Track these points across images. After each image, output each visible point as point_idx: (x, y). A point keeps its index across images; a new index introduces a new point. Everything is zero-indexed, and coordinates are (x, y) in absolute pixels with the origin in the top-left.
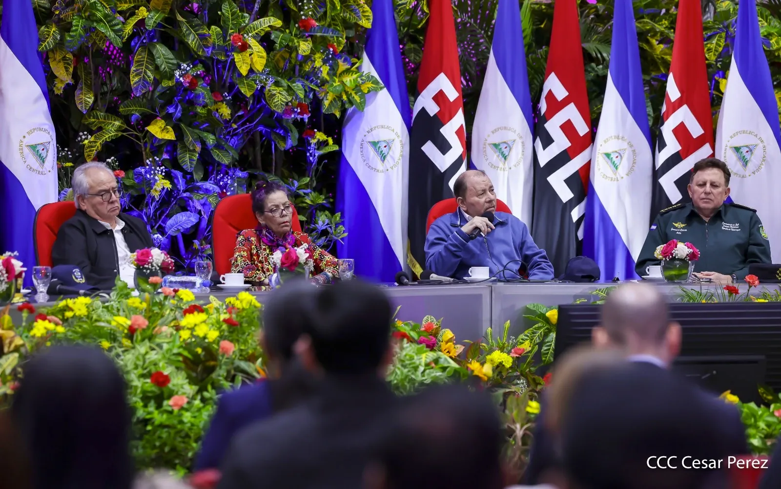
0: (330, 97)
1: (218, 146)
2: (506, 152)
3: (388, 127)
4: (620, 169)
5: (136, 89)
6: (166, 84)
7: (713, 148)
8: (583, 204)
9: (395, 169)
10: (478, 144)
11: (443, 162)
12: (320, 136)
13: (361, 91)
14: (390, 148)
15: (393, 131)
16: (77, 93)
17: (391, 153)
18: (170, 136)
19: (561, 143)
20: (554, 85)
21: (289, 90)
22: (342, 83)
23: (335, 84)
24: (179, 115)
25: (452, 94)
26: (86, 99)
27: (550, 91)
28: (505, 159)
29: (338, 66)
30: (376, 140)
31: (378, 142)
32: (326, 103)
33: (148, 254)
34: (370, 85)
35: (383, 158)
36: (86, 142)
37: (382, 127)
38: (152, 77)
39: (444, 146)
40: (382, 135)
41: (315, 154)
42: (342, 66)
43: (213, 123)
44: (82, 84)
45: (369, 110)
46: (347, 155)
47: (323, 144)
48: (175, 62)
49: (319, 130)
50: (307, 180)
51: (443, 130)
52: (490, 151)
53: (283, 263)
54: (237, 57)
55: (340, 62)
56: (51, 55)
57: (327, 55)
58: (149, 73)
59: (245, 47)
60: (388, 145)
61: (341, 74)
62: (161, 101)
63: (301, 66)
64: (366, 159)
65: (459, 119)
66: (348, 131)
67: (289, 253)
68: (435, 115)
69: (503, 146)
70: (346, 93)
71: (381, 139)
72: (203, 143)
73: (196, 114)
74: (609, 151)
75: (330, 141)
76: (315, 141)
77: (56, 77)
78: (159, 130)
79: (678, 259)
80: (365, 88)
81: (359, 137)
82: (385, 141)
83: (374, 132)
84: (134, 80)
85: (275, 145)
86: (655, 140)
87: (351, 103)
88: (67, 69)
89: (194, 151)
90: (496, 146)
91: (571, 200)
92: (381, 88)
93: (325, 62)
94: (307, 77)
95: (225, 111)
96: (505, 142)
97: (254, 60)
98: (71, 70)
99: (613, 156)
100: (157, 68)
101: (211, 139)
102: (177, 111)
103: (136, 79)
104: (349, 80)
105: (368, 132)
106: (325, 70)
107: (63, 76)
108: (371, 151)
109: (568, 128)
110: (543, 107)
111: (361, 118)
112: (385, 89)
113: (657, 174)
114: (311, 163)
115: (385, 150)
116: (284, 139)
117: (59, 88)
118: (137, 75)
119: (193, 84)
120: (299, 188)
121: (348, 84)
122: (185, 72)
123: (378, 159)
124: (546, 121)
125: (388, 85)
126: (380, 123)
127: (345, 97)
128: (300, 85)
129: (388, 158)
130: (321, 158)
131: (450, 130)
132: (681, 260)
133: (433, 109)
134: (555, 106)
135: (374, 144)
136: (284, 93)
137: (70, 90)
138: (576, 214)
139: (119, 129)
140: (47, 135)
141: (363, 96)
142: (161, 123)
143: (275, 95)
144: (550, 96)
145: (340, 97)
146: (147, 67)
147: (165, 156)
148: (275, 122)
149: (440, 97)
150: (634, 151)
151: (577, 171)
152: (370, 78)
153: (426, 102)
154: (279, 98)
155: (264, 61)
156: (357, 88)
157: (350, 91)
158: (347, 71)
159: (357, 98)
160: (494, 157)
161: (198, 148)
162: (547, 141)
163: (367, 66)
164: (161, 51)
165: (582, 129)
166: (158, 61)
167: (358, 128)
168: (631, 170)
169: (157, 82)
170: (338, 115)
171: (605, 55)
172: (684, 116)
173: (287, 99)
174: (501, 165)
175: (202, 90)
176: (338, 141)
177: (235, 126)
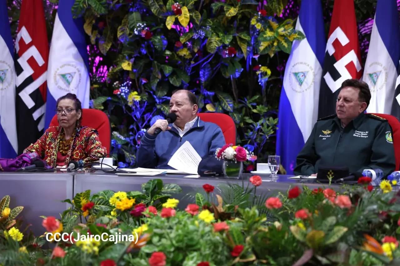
0: (265, 44)
2: (375, 79)
3: (305, 64)
5: (122, 40)
9: (308, 90)
11: (333, 86)
12: (263, 69)
13: (288, 39)
14: (305, 77)
15: (308, 65)
16: (101, 43)
17: (305, 80)
23: (265, 36)
25: (345, 41)
26: (106, 46)
28: (375, 84)
30: (297, 72)
31: (298, 73)
34: (295, 36)
35: (301, 83)
37: (301, 63)
40: (300, 68)
41: (262, 81)
42: (274, 24)
47: (264, 74)
49: (263, 65)
50: (257, 97)
51: (336, 65)
52: (367, 78)
55: (270, 21)
58: (128, 30)
60: (304, 75)
64: (291, 84)
68: (333, 55)
69: (374, 76)
71: (300, 71)
72: (163, 73)
75: (269, 72)
76: (260, 72)
80: (291, 38)
82: (302, 72)
83: (296, 67)
84: (120, 34)
87: (279, 48)
90: (371, 75)
92: (303, 38)
93: (258, 21)
95: (187, 53)
96: (375, 73)
101: (168, 71)
105: (293, 66)
106: (259, 26)
108: (294, 79)
112: (305, 40)
114: (262, 87)
115: (302, 78)
118: (122, 31)
122: (141, 29)
123: (297, 84)
126: (300, 61)
127: (275, 44)
129: (304, 83)
131: (341, 65)
135: (296, 74)
140: (74, 68)
141: (290, 43)
145: (272, 44)
146: (127, 27)
149: (336, 43)
154: (214, 45)
157: (280, 41)
158: (280, 27)
159: (285, 45)
160: (369, 82)
161: (159, 77)
164: (135, 16)
166: (131, 22)
173: (218, 45)
174: (372, 88)
177: (193, 62)
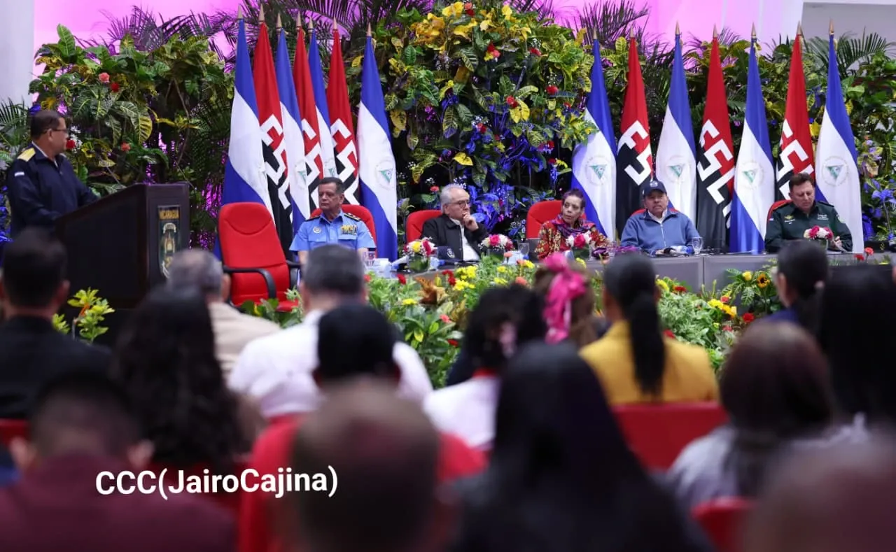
0: (566, 137)
1: (498, 170)
2: (679, 172)
3: (603, 157)
4: (754, 181)
5: (446, 133)
6: (466, 130)
7: (814, 167)
8: (729, 205)
10: (660, 167)
11: (639, 178)
12: (559, 162)
13: (585, 133)
14: (604, 170)
15: (606, 159)
16: (408, 136)
17: (605, 172)
18: (469, 163)
19: (715, 165)
20: (709, 128)
21: (542, 133)
22: (574, 128)
23: (569, 129)
24: (474, 150)
25: (644, 134)
26: (414, 141)
27: (707, 132)
28: (679, 176)
29: (570, 116)
30: (595, 165)
31: (597, 166)
32: (564, 141)
33: (497, 238)
34: (591, 129)
35: (600, 176)
36: (413, 168)
37: (599, 156)
38: (457, 125)
39: (639, 169)
40: (598, 162)
41: (555, 174)
42: (573, 117)
43: (494, 155)
44: (411, 131)
45: (590, 145)
46: (576, 174)
47: (561, 167)
48: (471, 115)
49: (558, 159)
50: (551, 191)
51: (639, 158)
52: (669, 171)
53: (575, 244)
54: (512, 112)
55: (572, 114)
56: (392, 113)
57: (565, 110)
58: (455, 123)
59: (515, 105)
60: (603, 168)
61: (572, 122)
62: (463, 141)
63: (546, 117)
64: (589, 178)
65: (648, 151)
66: (576, 159)
67: (579, 237)
68: (633, 149)
69: (677, 168)
70: (576, 134)
71: (599, 164)
72: (489, 168)
73: (483, 149)
74: (747, 170)
75: (566, 166)
76: (555, 166)
77: (395, 127)
78: (462, 160)
79: (821, 239)
80: (587, 132)
81: (584, 162)
82: (601, 165)
83: (594, 160)
84: (445, 128)
85: (532, 170)
86: (777, 162)
87: (579, 140)
88: (402, 122)
89: (483, 173)
90: (672, 168)
91: (722, 203)
92: (598, 131)
93: (563, 114)
94: (551, 124)
95: (501, 147)
96: (678, 166)
97: (522, 113)
98: (405, 122)
99: (750, 173)
100: (460, 120)
101: (493, 165)
102: (472, 147)
103: (447, 127)
104: (578, 126)
105: (590, 159)
106: (563, 119)
107: (400, 126)
108: (592, 172)
109: (719, 155)
110: (702, 142)
111: (585, 151)
112: (600, 132)
113: (777, 185)
114: (553, 181)
115: (601, 171)
116: (538, 165)
117: (397, 133)
118: (447, 124)
119: (483, 130)
120: (547, 197)
121: (577, 128)
122: (478, 122)
123: (596, 177)
124: (705, 151)
125: (602, 129)
127: (575, 137)
128: (548, 129)
129: (603, 177)
130: (559, 177)
131: (643, 158)
132: (822, 239)
133: (631, 144)
134: (711, 141)
135: (594, 167)
136: (539, 134)
137: (404, 135)
138: (726, 211)
139: (434, 160)
140: (391, 164)
141: (586, 136)
142: (463, 155)
143: (533, 136)
144: (707, 135)
145: (572, 137)
146: (453, 119)
147: (465, 177)
148: (532, 153)
149: (636, 137)
150: (763, 171)
151: (726, 184)
152: (591, 125)
153: (627, 139)
154: (536, 138)
155: (528, 114)
156: (583, 132)
157: (578, 133)
158: (576, 120)
159: (583, 137)
160: (671, 175)
161: (486, 171)
162: (706, 164)
163: (588, 116)
164: (462, 109)
165: (728, 156)
166: (462, 115)
167: (583, 157)
168: (761, 183)
169: (459, 130)
170: (571, 148)
171: (739, 108)
172: (795, 147)
173: (541, 139)
174: (676, 180)
175: (489, 134)
176: (570, 166)
177: (507, 157)
